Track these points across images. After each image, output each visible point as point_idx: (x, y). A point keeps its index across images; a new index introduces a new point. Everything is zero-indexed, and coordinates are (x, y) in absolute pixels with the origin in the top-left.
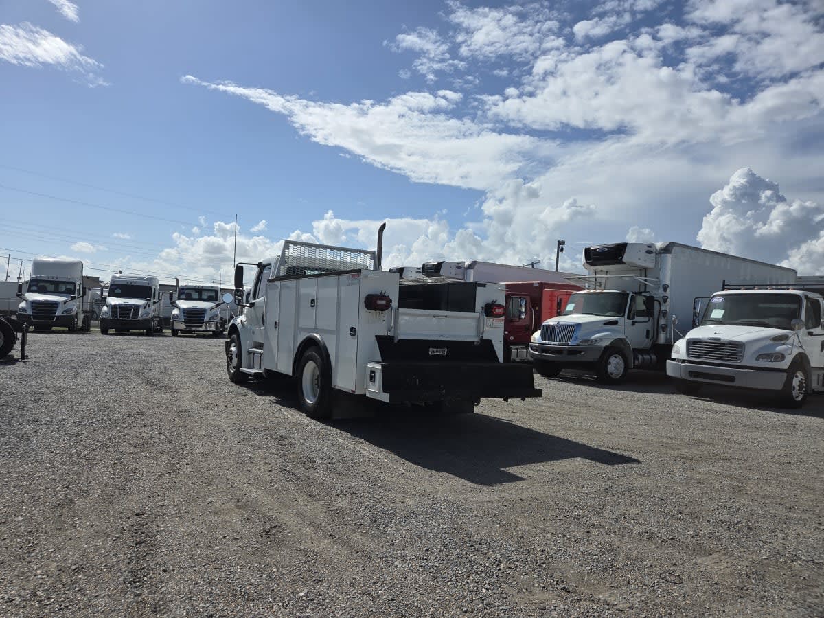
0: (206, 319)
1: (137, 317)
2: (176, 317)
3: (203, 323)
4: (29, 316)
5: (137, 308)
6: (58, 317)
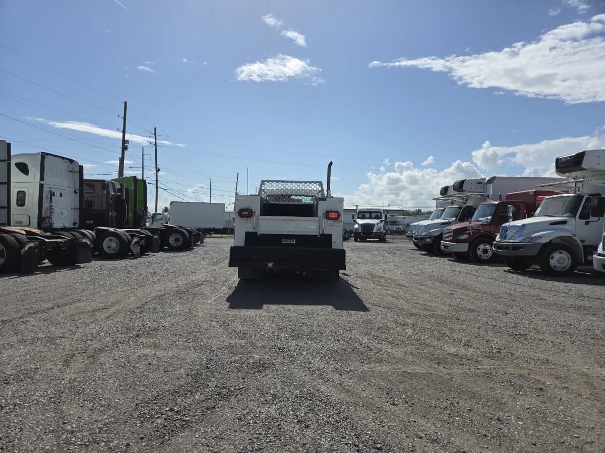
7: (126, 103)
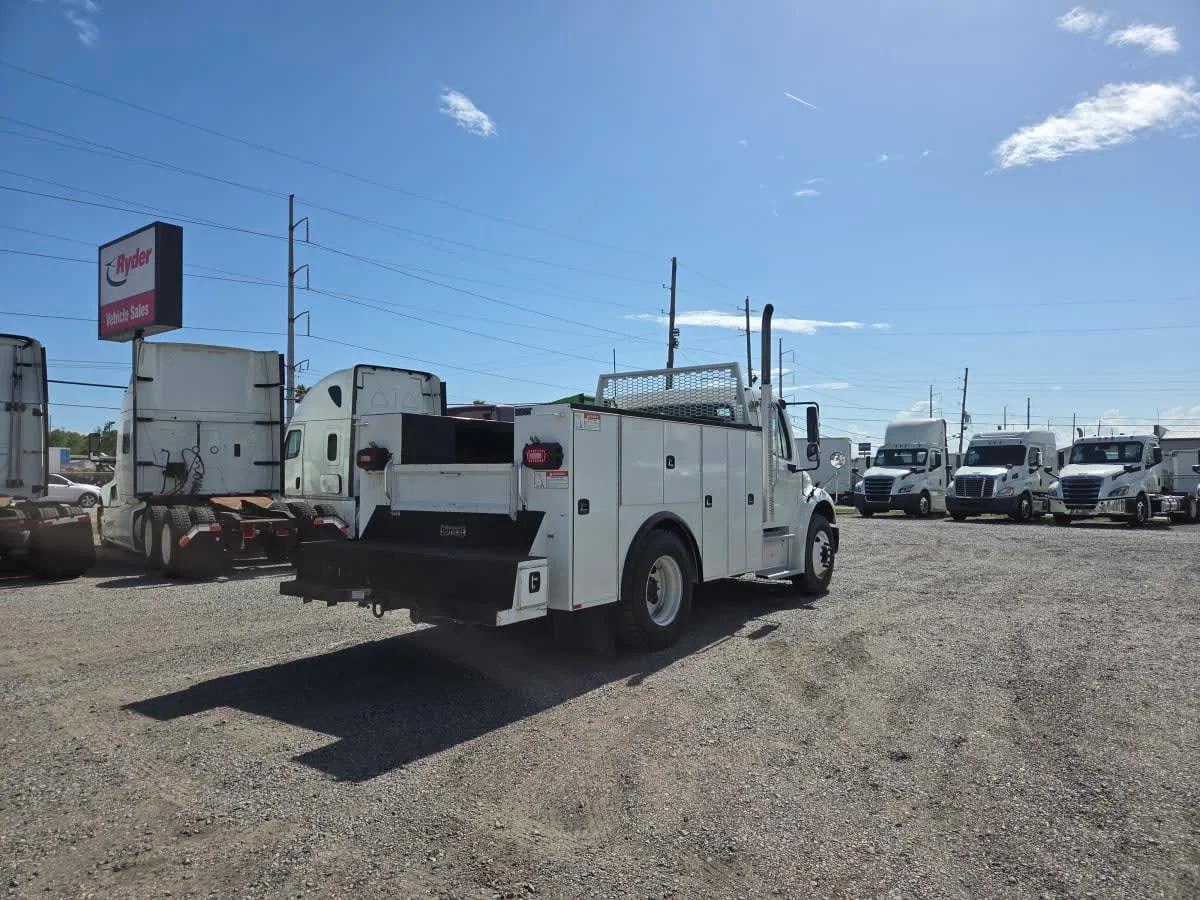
0: (1102, 494)
1: (991, 495)
2: (1054, 493)
3: (1096, 502)
4: (863, 496)
5: (990, 480)
6: (894, 497)
7: (674, 260)
